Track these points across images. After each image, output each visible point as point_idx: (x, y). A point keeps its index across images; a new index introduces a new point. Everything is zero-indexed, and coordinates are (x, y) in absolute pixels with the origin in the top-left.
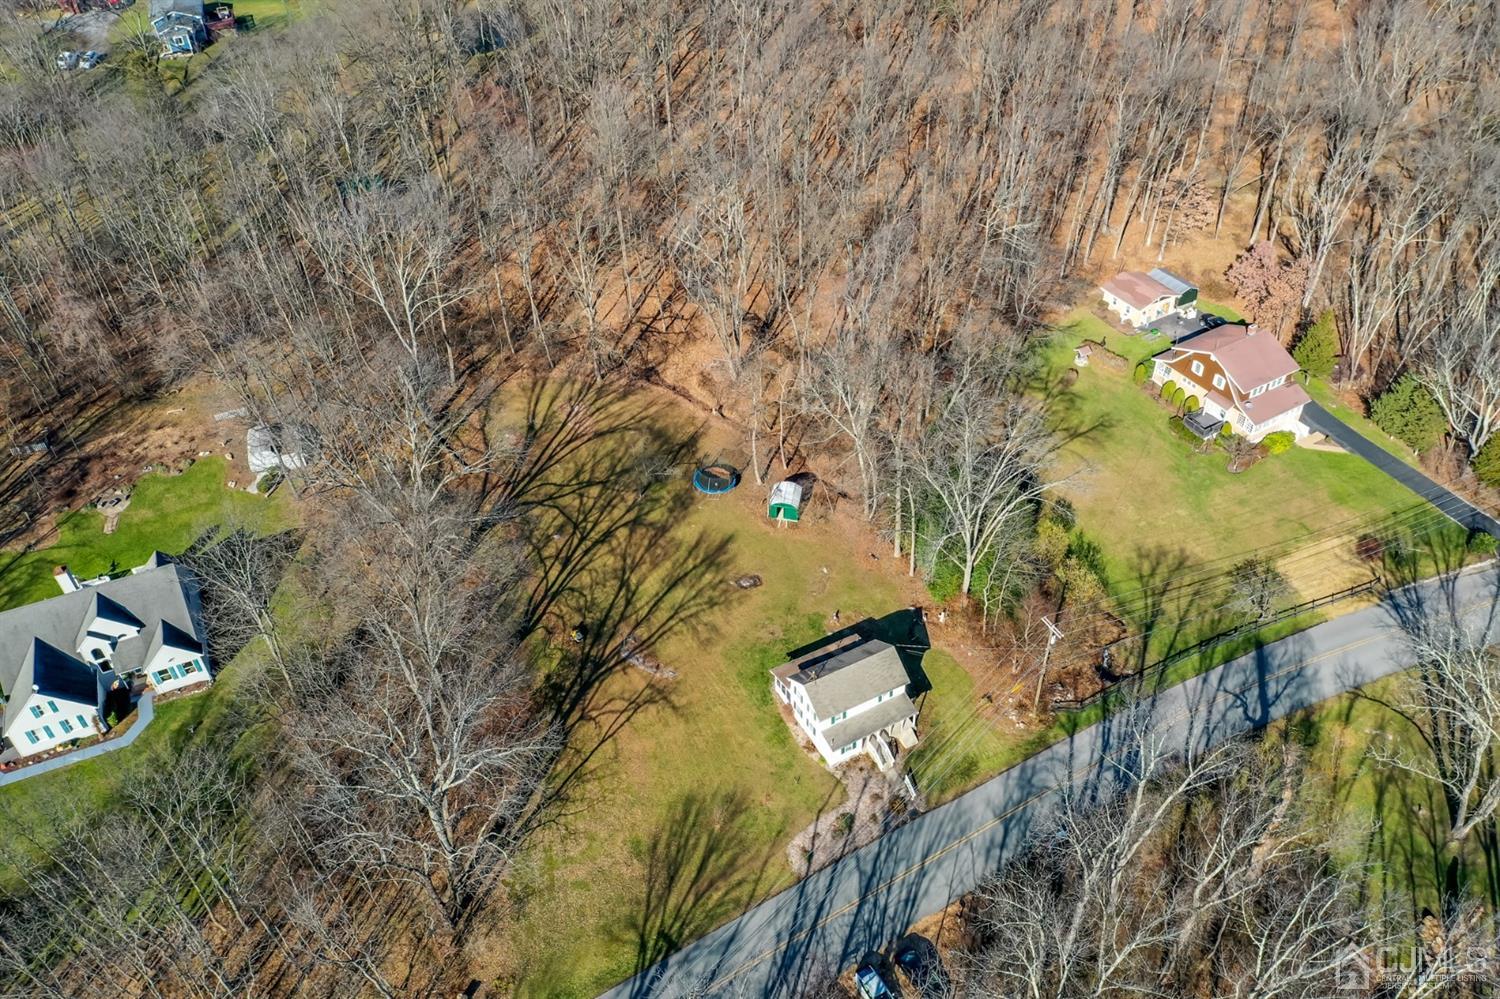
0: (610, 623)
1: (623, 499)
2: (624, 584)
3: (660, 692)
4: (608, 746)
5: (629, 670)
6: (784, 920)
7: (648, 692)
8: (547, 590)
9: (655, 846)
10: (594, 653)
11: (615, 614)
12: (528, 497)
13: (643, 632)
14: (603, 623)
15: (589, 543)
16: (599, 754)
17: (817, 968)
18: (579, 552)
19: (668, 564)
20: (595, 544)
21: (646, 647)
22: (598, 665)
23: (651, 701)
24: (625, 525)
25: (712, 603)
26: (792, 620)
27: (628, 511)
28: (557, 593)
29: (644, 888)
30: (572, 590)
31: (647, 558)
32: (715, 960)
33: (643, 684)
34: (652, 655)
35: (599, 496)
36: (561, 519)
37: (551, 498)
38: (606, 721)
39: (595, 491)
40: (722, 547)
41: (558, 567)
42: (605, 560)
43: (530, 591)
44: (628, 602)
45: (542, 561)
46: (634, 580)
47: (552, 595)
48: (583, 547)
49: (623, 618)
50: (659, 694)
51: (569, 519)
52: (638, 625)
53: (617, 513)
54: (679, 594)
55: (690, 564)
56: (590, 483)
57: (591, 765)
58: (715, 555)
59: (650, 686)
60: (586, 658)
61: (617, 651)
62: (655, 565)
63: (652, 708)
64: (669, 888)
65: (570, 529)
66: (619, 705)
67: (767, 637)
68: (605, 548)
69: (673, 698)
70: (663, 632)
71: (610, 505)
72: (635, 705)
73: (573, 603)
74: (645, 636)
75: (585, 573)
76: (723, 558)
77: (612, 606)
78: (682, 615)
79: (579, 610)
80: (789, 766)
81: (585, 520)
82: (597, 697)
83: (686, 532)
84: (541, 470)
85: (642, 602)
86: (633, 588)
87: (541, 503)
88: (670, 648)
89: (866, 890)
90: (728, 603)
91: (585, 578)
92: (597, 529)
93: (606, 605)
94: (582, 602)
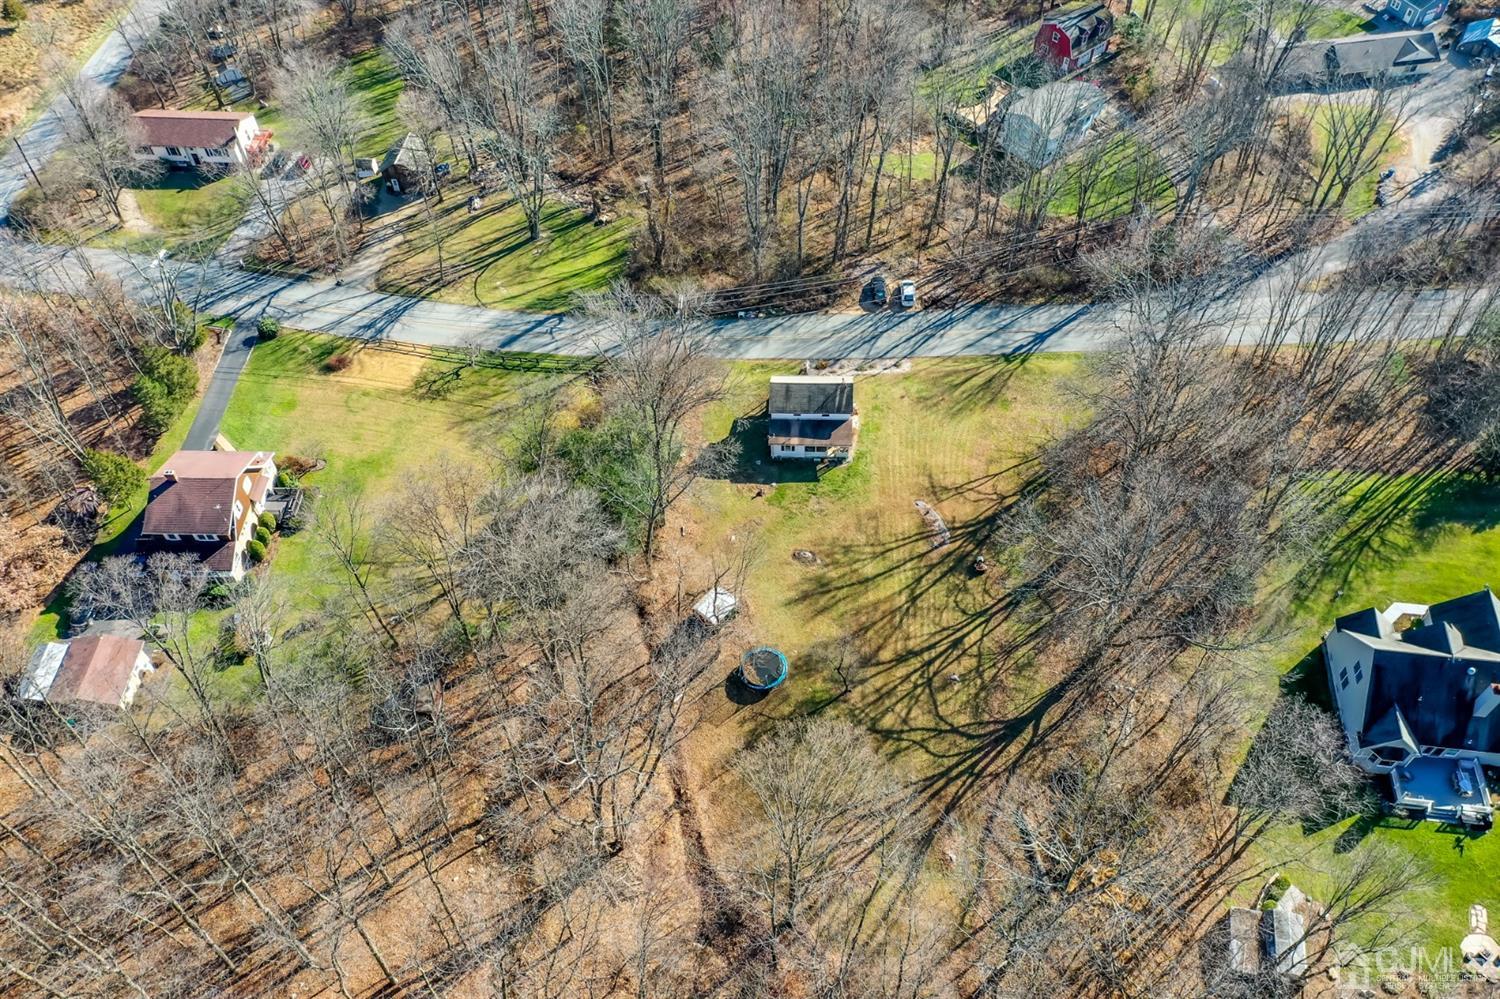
0: (945, 569)
1: (864, 697)
2: (913, 599)
3: (935, 493)
4: (993, 470)
5: (950, 519)
6: (932, 342)
7: (944, 497)
8: (987, 621)
9: (992, 401)
10: (971, 547)
11: (937, 572)
12: (965, 744)
13: (922, 547)
14: (951, 570)
15: (926, 656)
16: (1004, 468)
17: (930, 317)
18: (940, 649)
19: (862, 601)
20: (922, 651)
21: (925, 532)
22: (973, 533)
23: (946, 489)
24: (878, 664)
25: (847, 549)
26: (794, 508)
28: (981, 614)
29: (1010, 383)
30: (964, 612)
31: (878, 615)
32: (985, 341)
33: (945, 503)
34: (924, 523)
35: (887, 711)
36: (940, 697)
37: (938, 733)
38: (987, 488)
39: (888, 722)
40: (805, 596)
41: (968, 641)
42: (919, 630)
43: (1005, 626)
44: (918, 580)
45: (979, 655)
46: (903, 598)
47: (984, 614)
48: (933, 653)
49: (931, 568)
50: (935, 491)
51: (932, 694)
52: (922, 556)
53: (879, 682)
54: (869, 570)
55: (840, 594)
56: (887, 735)
57: (1014, 462)
58: (816, 594)
59: (940, 501)
60: (980, 544)
61: (953, 539)
62: (875, 605)
63: (948, 482)
64: (994, 377)
65: (937, 682)
66: (972, 496)
67: (826, 503)
68: (911, 644)
69: (927, 485)
70: (907, 540)
71: (882, 695)
72: (959, 490)
73: (969, 599)
74: (920, 543)
75: (945, 625)
76: (805, 587)
77: (934, 583)
78: (879, 549)
79: (966, 590)
80: (875, 408)
81: (916, 687)
82: (986, 508)
83: (826, 629)
84: (932, 780)
85: (903, 578)
86: (908, 591)
87: (954, 730)
88: (907, 525)
89: (876, 337)
90: (834, 543)
91: (950, 618)
92: (911, 669)
93: (939, 586)
94: (960, 597)
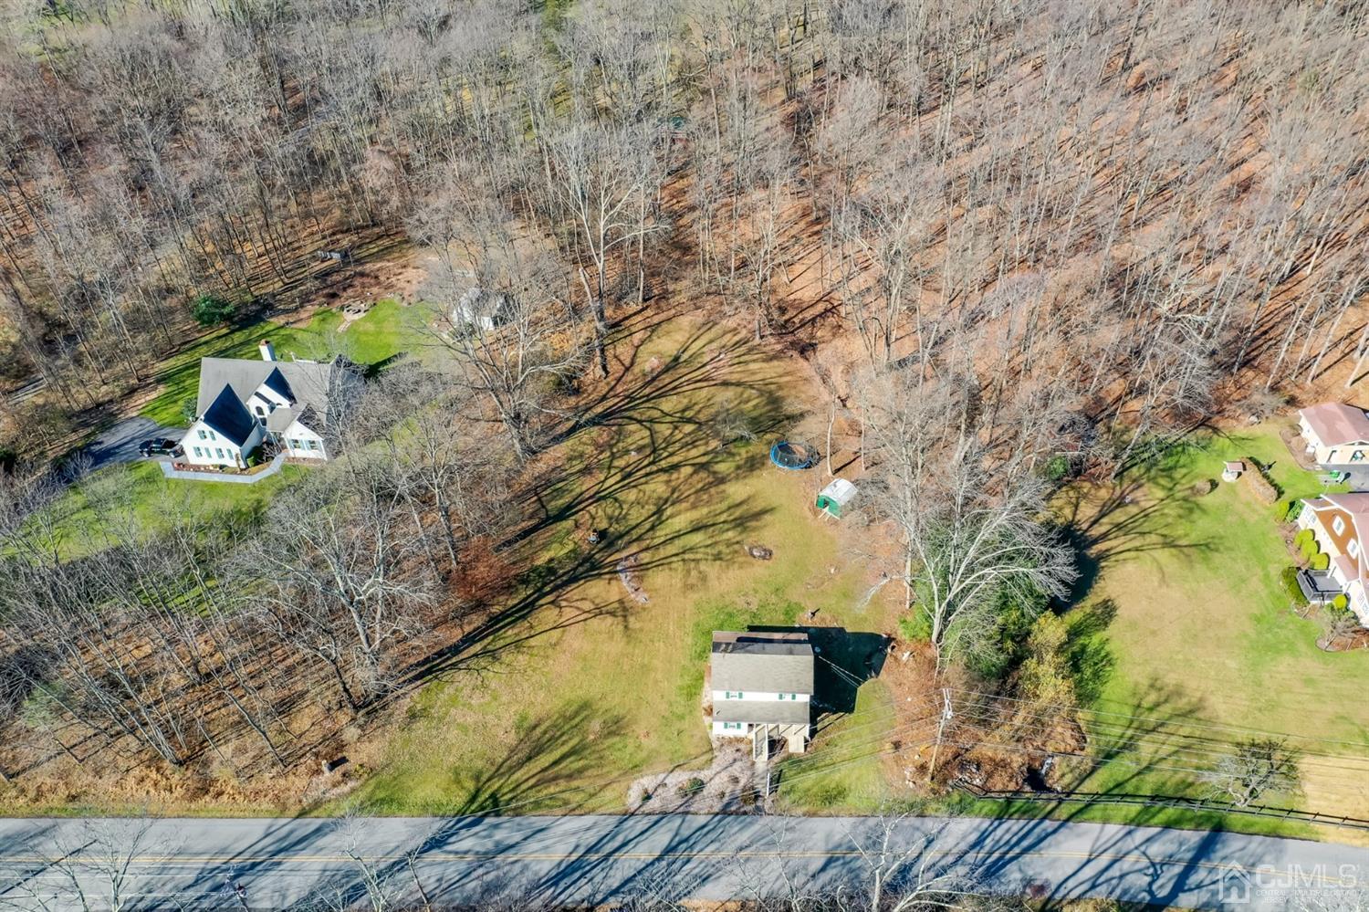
0: (626, 539)
1: (707, 443)
2: (659, 511)
3: (625, 609)
4: (556, 634)
5: (613, 582)
6: (591, 838)
7: (616, 605)
8: (597, 493)
9: (535, 727)
10: (597, 556)
11: (635, 534)
12: (635, 414)
13: (645, 557)
14: (621, 536)
15: (654, 468)
16: (544, 636)
17: (586, 890)
18: (643, 472)
19: (705, 511)
20: (657, 471)
21: (641, 569)
22: (593, 568)
23: (612, 614)
24: (693, 465)
25: (718, 557)
26: (773, 599)
27: (704, 455)
28: (604, 498)
29: (505, 755)
30: (616, 500)
31: (692, 499)
32: (517, 837)
33: (617, 598)
34: (641, 579)
35: (689, 434)
36: (647, 441)
37: (652, 421)
38: (569, 613)
39: (689, 428)
40: (758, 515)
41: (618, 477)
42: (658, 487)
43: (584, 488)
44: (653, 528)
45: (609, 468)
46: (668, 512)
47: (598, 498)
48: (648, 469)
49: (639, 539)
50: (623, 611)
51: (653, 443)
52: (647, 549)
53: (694, 452)
54: (697, 538)
55: (723, 517)
56: (689, 421)
57: (532, 642)
58: (746, 519)
59: (621, 602)
60: (589, 558)
61: (616, 563)
62: (694, 507)
63: (609, 620)
64: (521, 765)
65: (648, 451)
66: (587, 606)
67: (741, 603)
68: (664, 477)
69: (631, 619)
70: (660, 564)
71: (693, 444)
72: (599, 611)
73: (609, 511)
74: (646, 561)
75: (635, 490)
76: (753, 524)
77: (637, 525)
78: (686, 556)
79: (610, 518)
80: (681, 717)
81: (664, 449)
82: (574, 592)
83: (736, 491)
84: (659, 396)
85: (662, 533)
86: (664, 518)
87: (640, 422)
88: (658, 578)
89: (670, 850)
90: (731, 562)
91: (632, 495)
92: (669, 460)
93: (633, 523)
94: (617, 513)
